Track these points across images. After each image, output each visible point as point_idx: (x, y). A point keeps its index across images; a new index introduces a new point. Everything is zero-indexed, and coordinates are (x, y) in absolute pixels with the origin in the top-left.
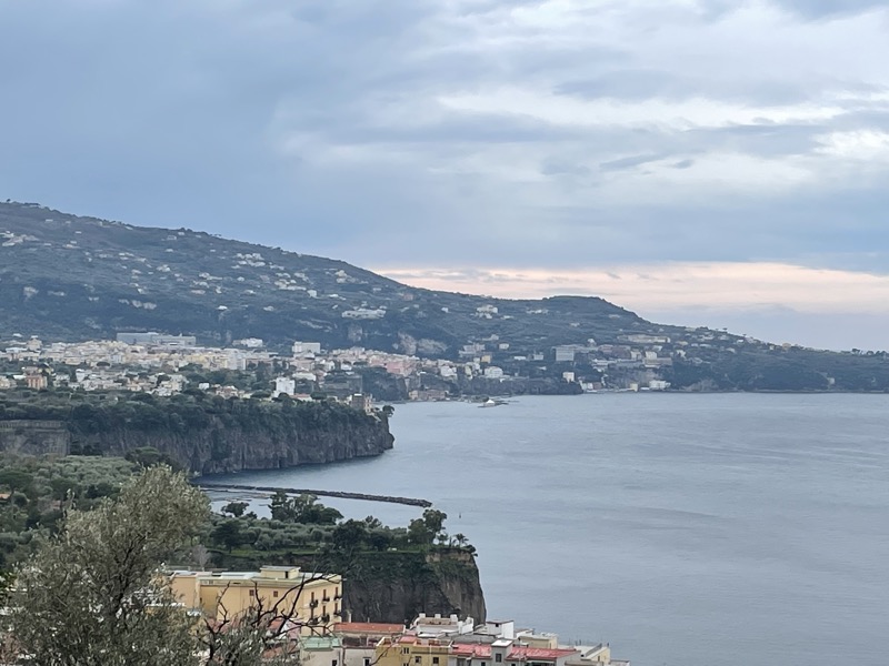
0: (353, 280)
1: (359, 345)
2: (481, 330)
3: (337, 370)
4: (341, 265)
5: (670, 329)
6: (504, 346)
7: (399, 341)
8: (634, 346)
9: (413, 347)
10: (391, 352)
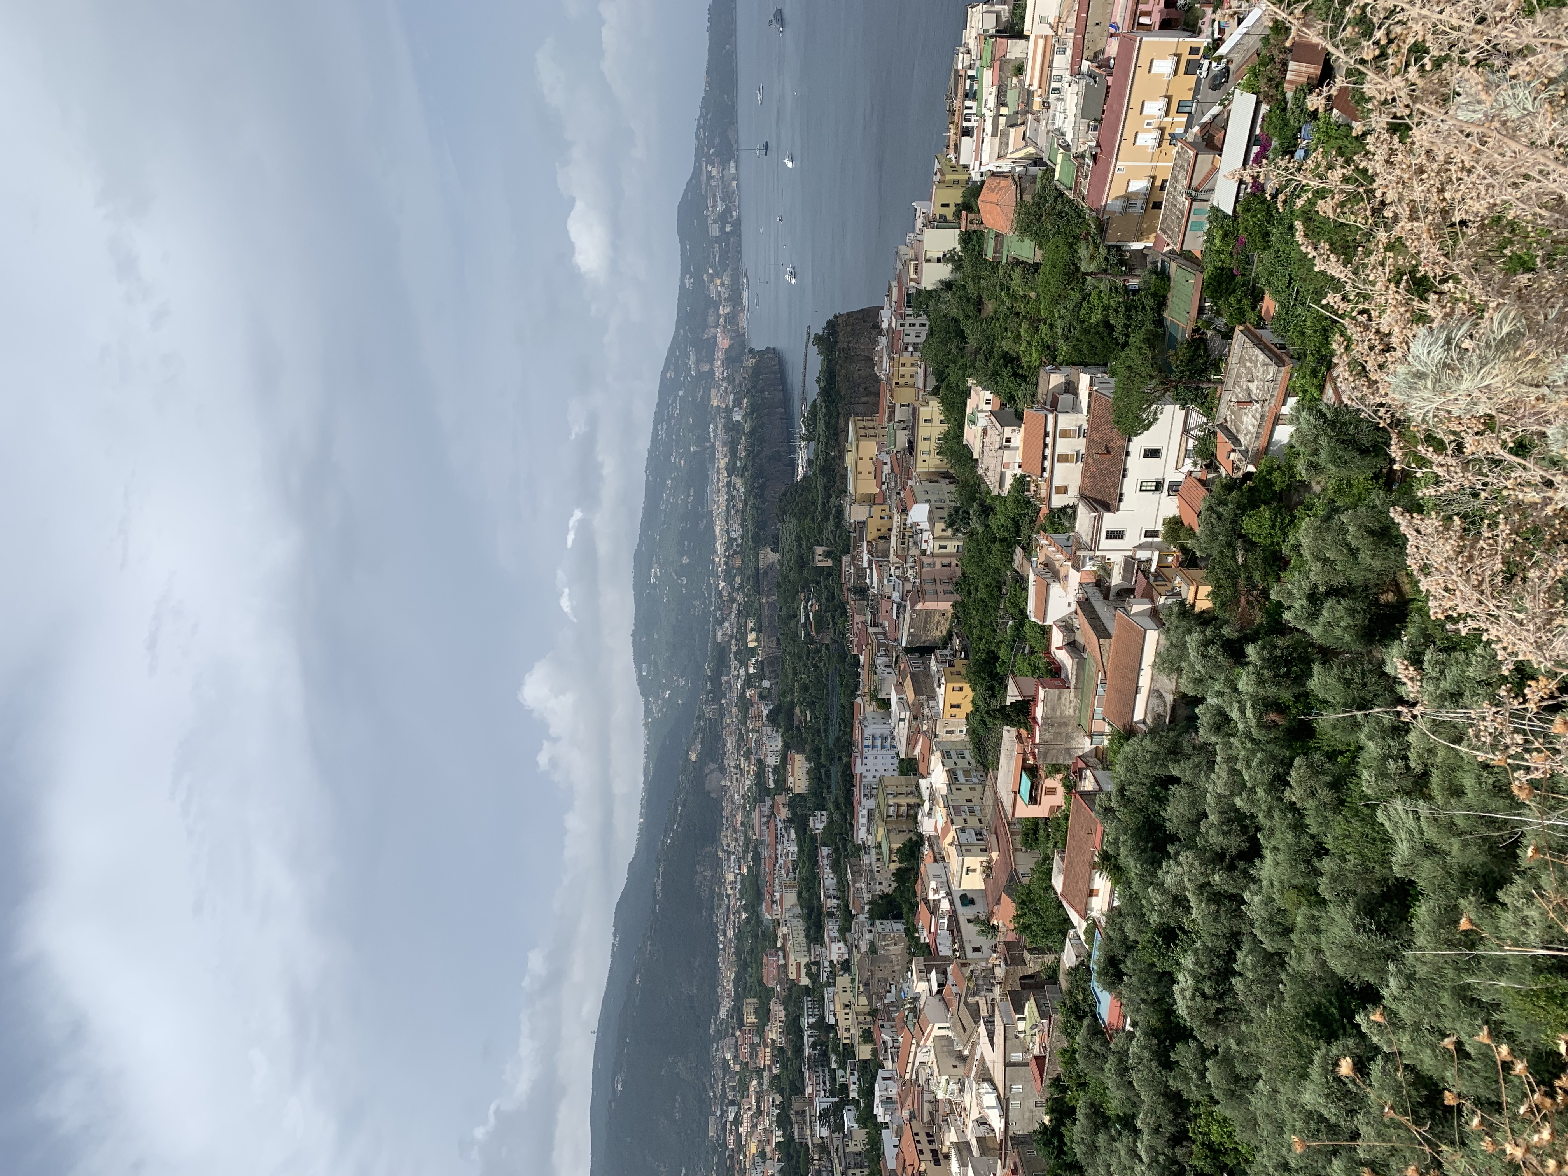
0: (672, 367)
1: (712, 364)
2: (700, 284)
3: (727, 380)
4: (663, 374)
5: (697, 159)
6: (711, 271)
7: (708, 339)
8: (708, 183)
9: (713, 330)
10: (715, 344)
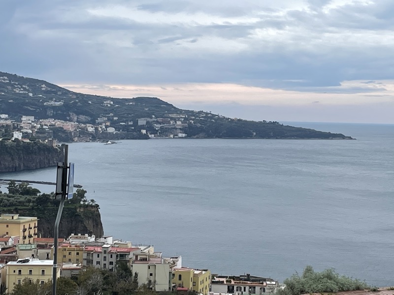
0: (49, 89)
1: (51, 117)
2: (106, 111)
3: (41, 128)
4: (43, 82)
5: (187, 112)
6: (115, 118)
7: (69, 116)
8: (172, 119)
9: (76, 118)
10: (66, 120)
